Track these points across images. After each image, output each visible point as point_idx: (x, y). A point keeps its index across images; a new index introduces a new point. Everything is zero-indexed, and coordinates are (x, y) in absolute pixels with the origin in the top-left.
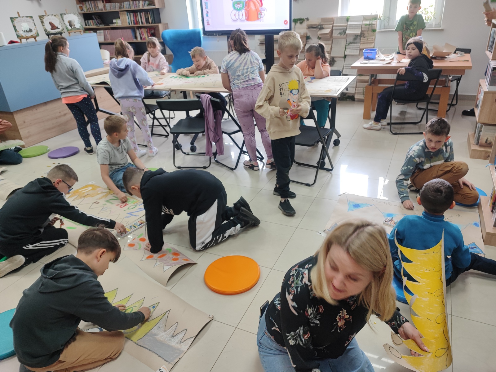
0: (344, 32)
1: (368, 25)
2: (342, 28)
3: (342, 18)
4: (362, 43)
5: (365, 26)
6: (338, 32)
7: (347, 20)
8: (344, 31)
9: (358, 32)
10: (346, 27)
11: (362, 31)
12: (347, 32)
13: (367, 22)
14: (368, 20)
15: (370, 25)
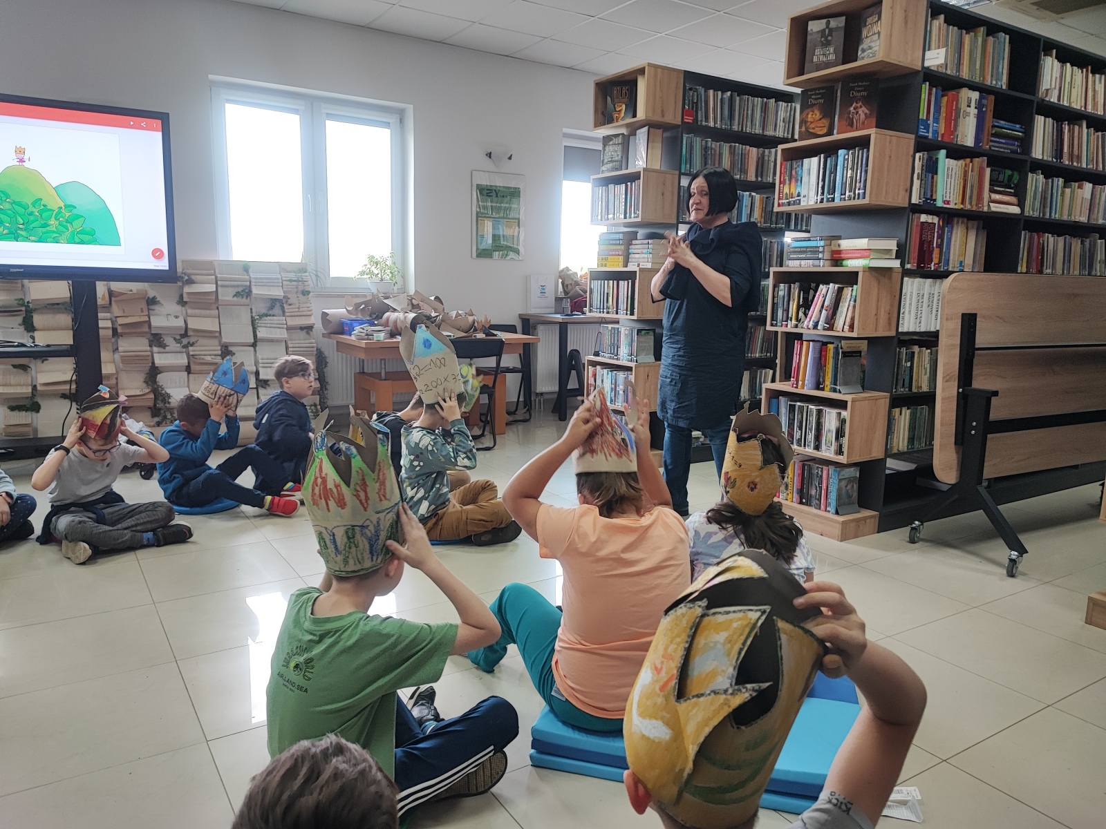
0: (247, 292)
2: (239, 283)
4: (288, 316)
5: (288, 283)
6: (233, 291)
7: (246, 267)
8: (244, 290)
9: (277, 293)
10: (248, 283)
11: (284, 292)
12: (255, 291)
13: (292, 276)
14: (290, 272)
15: (296, 281)
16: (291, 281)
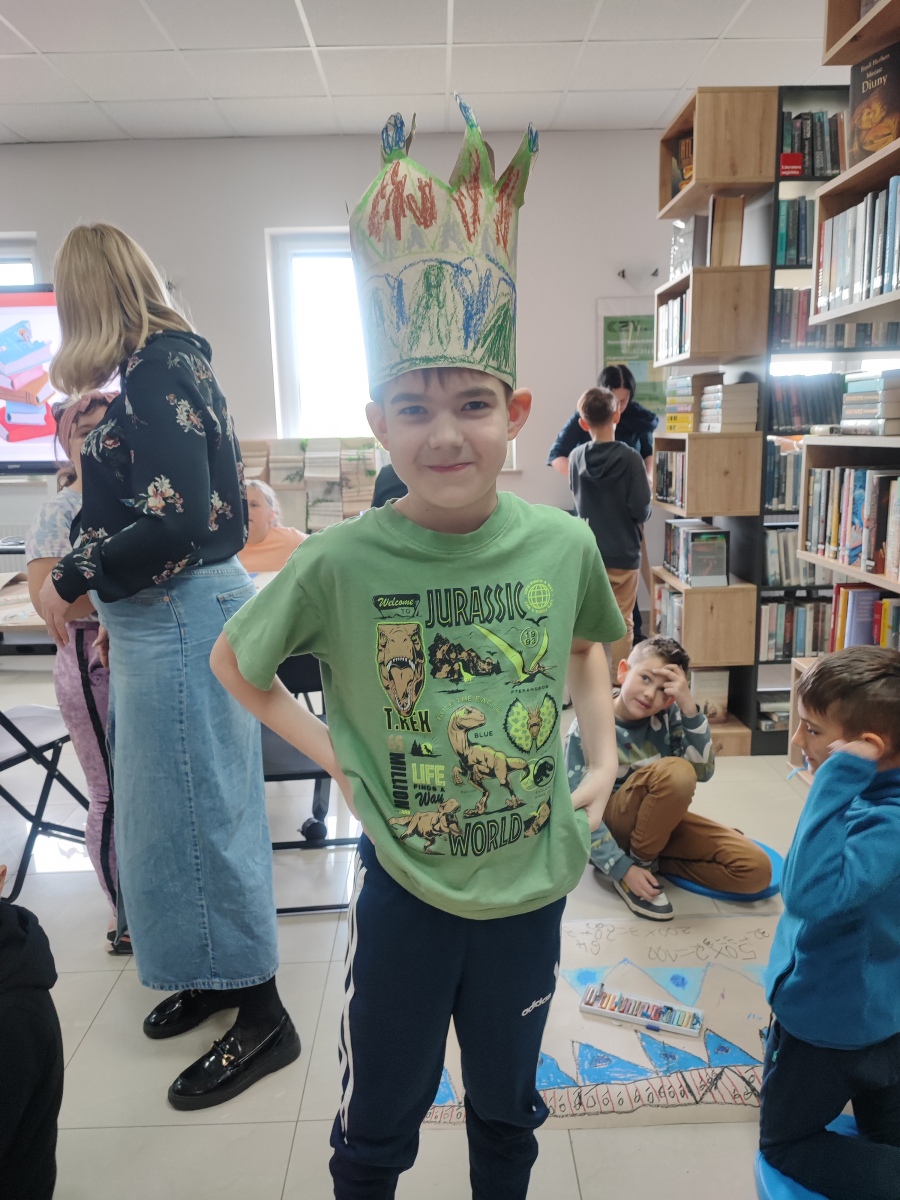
0: (300, 475)
1: (354, 459)
2: (292, 465)
3: (287, 444)
4: (346, 502)
5: (347, 462)
6: (284, 474)
7: (303, 446)
8: (297, 473)
9: (334, 475)
10: (301, 465)
11: (342, 473)
12: (307, 474)
13: (353, 454)
14: (353, 448)
15: (359, 459)
16: (350, 460)
